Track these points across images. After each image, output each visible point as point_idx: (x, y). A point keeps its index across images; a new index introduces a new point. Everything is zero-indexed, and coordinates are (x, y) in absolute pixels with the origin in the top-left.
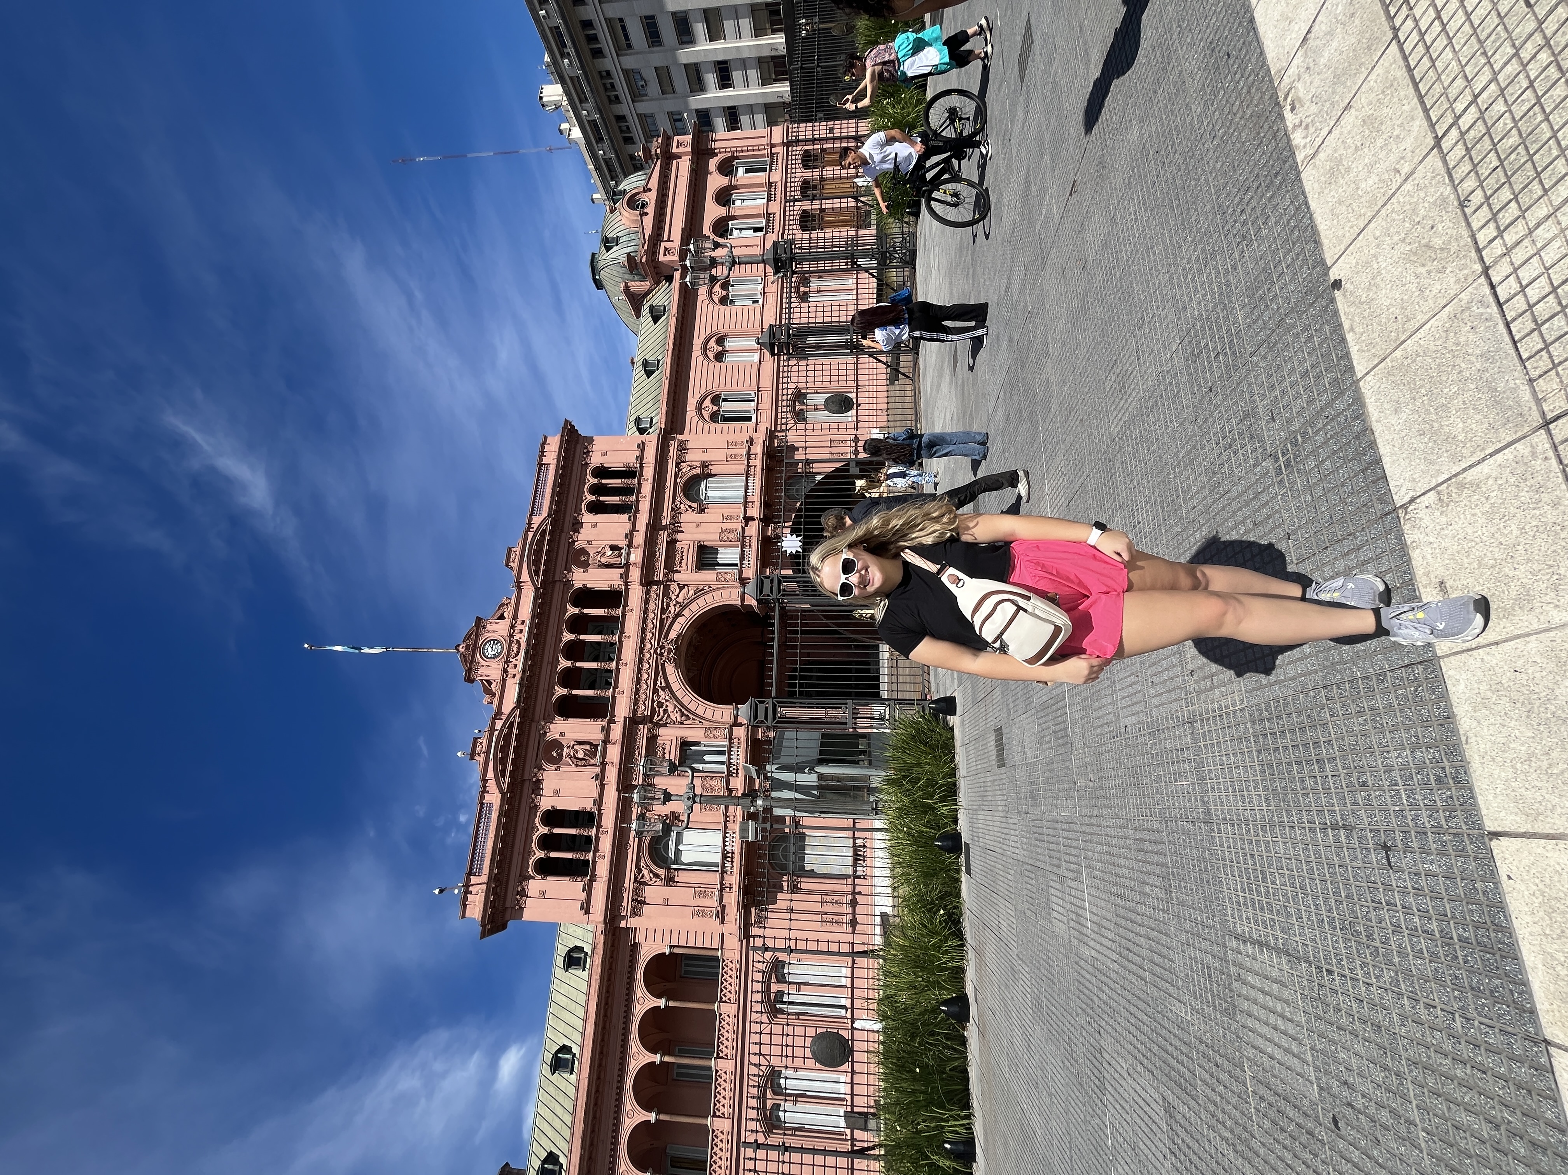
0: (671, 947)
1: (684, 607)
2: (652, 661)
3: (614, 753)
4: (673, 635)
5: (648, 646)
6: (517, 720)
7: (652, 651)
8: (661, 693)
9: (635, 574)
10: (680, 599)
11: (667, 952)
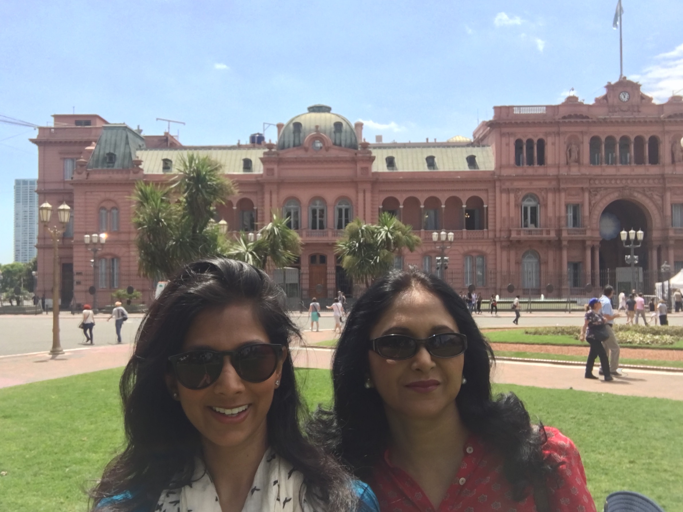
0: (487, 208)
1: (651, 198)
2: (621, 185)
3: (575, 171)
4: (636, 194)
5: (629, 182)
6: (590, 120)
7: (626, 184)
9: (668, 171)
10: (655, 197)
11: (485, 206)
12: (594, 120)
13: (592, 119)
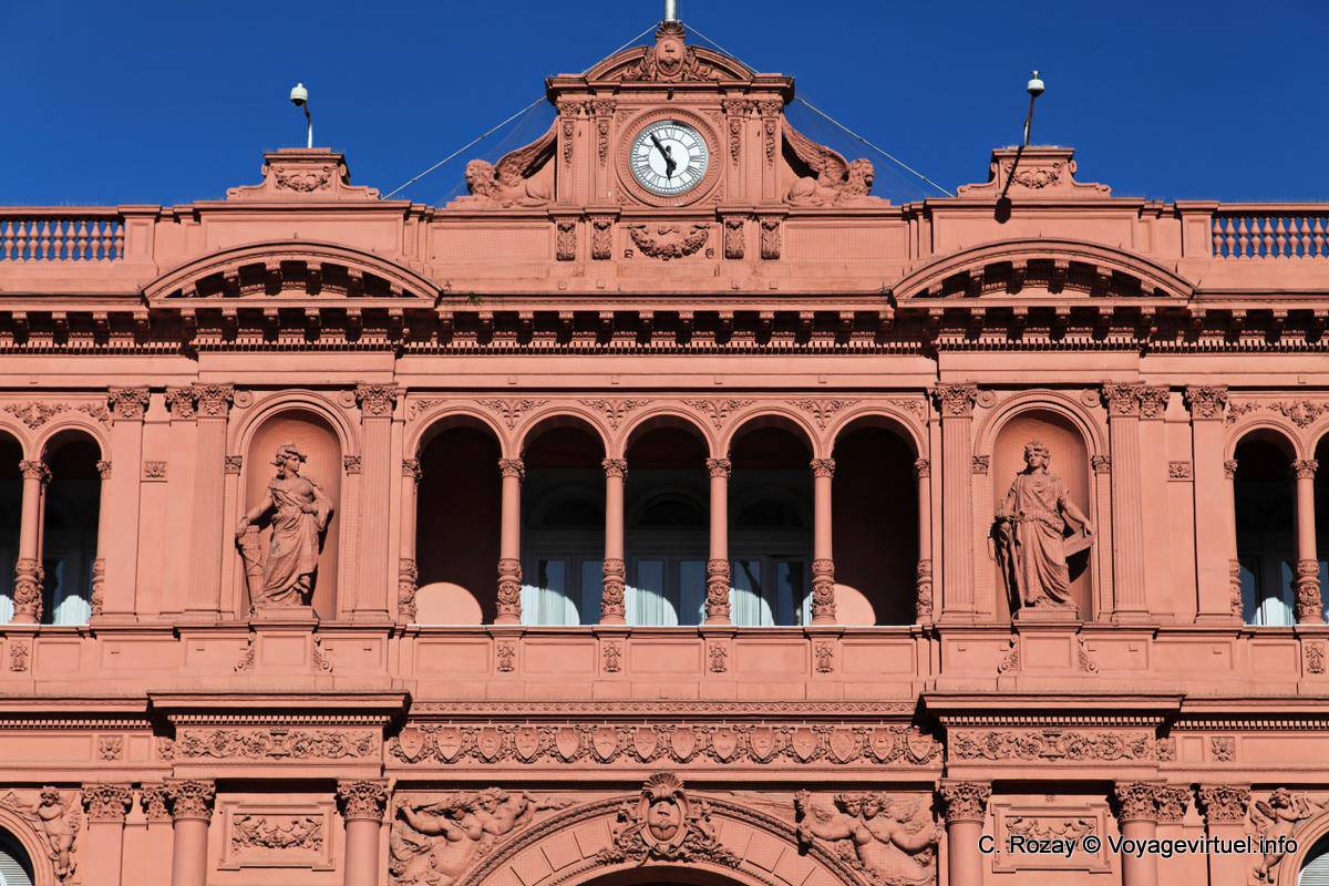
2: (625, 769)
3: (285, 665)
4: (732, 836)
5: (683, 747)
6: (395, 307)
7: (665, 763)
8: (505, 812)
9: (970, 668)
12: (424, 302)
13: (407, 294)
